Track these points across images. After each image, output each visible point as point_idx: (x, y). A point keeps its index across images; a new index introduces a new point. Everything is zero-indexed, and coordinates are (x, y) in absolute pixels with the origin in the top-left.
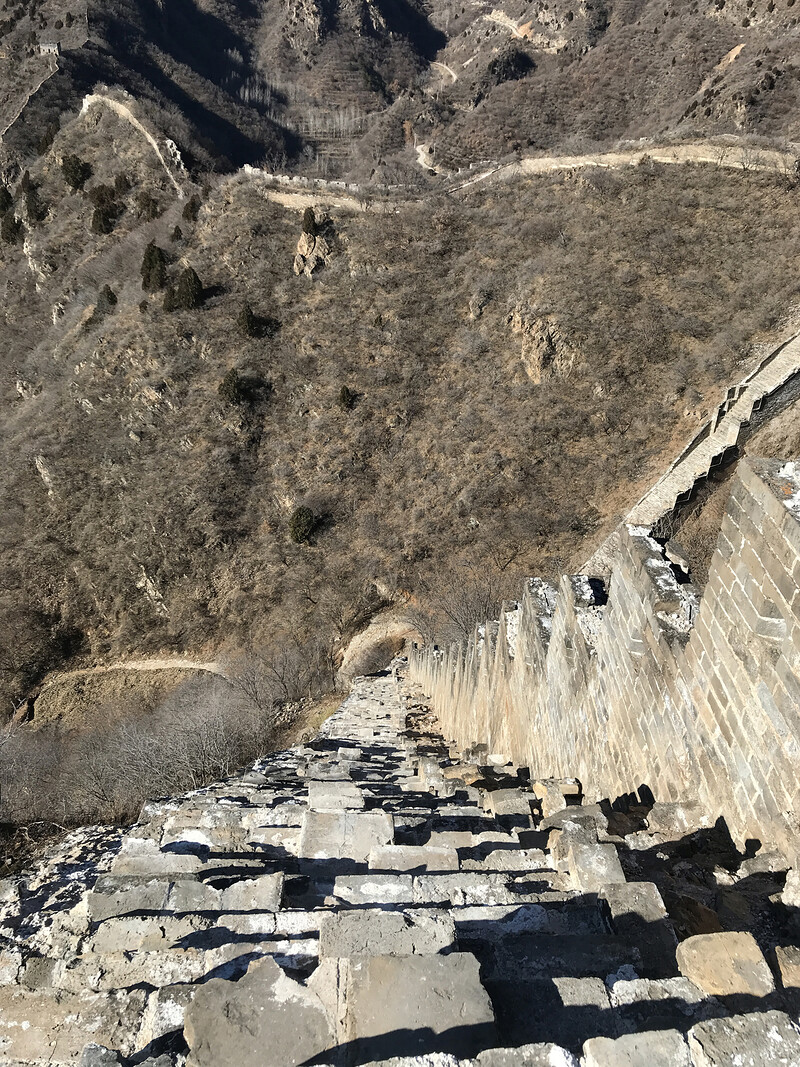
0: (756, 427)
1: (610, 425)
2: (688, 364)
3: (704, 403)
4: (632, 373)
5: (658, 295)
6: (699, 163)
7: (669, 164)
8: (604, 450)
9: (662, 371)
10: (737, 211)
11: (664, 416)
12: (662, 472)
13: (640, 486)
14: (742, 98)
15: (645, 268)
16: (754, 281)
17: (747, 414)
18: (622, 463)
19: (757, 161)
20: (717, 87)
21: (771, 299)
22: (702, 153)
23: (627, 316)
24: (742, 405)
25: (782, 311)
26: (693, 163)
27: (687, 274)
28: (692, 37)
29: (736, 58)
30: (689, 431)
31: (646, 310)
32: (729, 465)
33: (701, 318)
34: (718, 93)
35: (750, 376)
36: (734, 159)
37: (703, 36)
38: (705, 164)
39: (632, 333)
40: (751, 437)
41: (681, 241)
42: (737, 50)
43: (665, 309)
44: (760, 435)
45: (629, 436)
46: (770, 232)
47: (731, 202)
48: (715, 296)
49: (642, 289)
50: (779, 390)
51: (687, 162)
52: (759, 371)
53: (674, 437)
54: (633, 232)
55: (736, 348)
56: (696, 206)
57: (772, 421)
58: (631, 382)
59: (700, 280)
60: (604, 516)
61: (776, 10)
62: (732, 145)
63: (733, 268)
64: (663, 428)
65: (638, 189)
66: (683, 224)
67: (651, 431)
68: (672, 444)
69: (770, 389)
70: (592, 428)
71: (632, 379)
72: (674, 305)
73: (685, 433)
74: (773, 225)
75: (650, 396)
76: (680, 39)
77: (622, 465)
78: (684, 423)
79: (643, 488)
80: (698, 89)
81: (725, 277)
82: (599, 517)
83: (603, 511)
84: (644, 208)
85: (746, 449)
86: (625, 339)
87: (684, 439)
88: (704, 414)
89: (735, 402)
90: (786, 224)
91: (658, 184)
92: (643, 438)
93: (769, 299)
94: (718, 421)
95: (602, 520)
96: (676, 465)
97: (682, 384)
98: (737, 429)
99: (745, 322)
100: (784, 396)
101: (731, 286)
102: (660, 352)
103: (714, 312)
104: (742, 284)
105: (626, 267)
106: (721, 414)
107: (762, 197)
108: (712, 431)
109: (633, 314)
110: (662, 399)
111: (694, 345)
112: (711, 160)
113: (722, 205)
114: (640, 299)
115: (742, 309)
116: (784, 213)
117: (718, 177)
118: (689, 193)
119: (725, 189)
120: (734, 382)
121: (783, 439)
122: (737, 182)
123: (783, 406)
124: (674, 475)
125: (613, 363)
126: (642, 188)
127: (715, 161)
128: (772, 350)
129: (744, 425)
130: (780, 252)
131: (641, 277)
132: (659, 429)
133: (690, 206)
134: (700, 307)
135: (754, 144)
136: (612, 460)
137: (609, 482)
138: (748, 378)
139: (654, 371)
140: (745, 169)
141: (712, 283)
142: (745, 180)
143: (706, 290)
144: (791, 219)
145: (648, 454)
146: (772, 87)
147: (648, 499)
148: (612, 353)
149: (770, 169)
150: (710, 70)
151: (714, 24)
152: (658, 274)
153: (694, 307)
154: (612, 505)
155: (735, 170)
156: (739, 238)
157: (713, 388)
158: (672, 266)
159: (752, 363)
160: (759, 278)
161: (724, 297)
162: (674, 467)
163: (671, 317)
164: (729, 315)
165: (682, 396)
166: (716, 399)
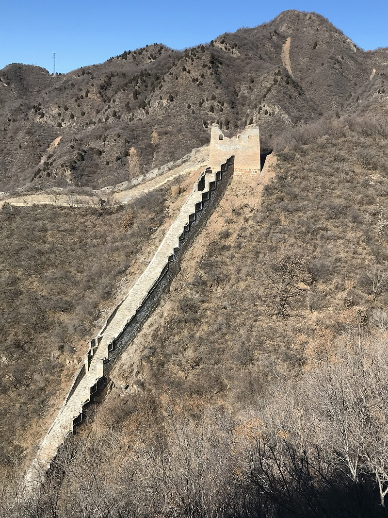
0: (113, 361)
1: (18, 382)
2: (62, 330)
3: (78, 353)
4: (26, 343)
5: (32, 289)
6: (42, 205)
7: (23, 207)
8: (17, 401)
9: (46, 337)
10: (72, 231)
11: (54, 368)
12: (60, 406)
13: (48, 420)
14: (67, 166)
15: (19, 273)
16: (92, 271)
17: (106, 354)
18: (31, 407)
19: (77, 202)
20: (50, 161)
21: (105, 280)
22: (42, 199)
23: (14, 305)
24: (102, 349)
25: (113, 286)
26: (38, 205)
27: (50, 273)
28: (29, 133)
29: (58, 144)
30: (72, 374)
31: (26, 300)
32: (102, 390)
33: (64, 299)
34: (52, 164)
35: (102, 330)
36: (63, 201)
37: (35, 132)
38: (45, 206)
39: (19, 316)
40: (112, 369)
41: (40, 253)
42: (58, 140)
43: (39, 297)
44: (117, 366)
45: (32, 387)
46: (94, 241)
47: (67, 226)
48: (70, 284)
49: (21, 286)
50: (122, 335)
51: (34, 205)
52: (107, 326)
53: (63, 380)
54: (7, 251)
55: (91, 314)
56: (46, 230)
57: (123, 355)
58: (26, 349)
59: (58, 275)
60: (26, 449)
61: (75, 118)
62: (60, 194)
63: (78, 265)
64: (54, 376)
65: (5, 223)
66: (40, 242)
67: (47, 380)
68: (63, 385)
69: (116, 336)
70: (4, 387)
71: (26, 347)
72: (45, 293)
73: (69, 376)
74: (96, 237)
75: (41, 356)
76: (21, 134)
77: (31, 409)
78: (68, 369)
79: (50, 421)
80: (39, 162)
81: (74, 271)
82: (22, 451)
83: (24, 445)
84: (11, 235)
85: (111, 377)
86: (16, 321)
87: (70, 380)
88: (79, 361)
89: (97, 348)
90: (102, 236)
91: (18, 219)
92: (42, 386)
93: (103, 280)
94: (89, 363)
95: (25, 452)
96: (68, 399)
97: (61, 344)
98: (102, 366)
99: (92, 297)
100: (126, 338)
101: (79, 277)
102: (42, 325)
103: (71, 294)
104: (85, 274)
105: (7, 274)
106: (90, 358)
107: (85, 222)
108: (87, 371)
109: (18, 303)
110: (50, 357)
111: (64, 317)
112: (49, 203)
113: (62, 229)
114: (21, 293)
115: (89, 289)
116: (100, 230)
117: (55, 213)
118: (40, 223)
119: (62, 219)
120: (94, 336)
121: (132, 365)
122: (68, 214)
123: (126, 344)
124: (68, 406)
125: (10, 339)
126: (7, 223)
127: (52, 203)
128: (112, 311)
129: (106, 362)
130: (103, 252)
131: (18, 278)
132: (52, 377)
133: (41, 231)
134: (63, 292)
135: (73, 192)
136: (24, 407)
137: (24, 423)
138: (101, 331)
139: (41, 338)
140: (71, 207)
141: (66, 276)
142: (73, 213)
143: (64, 281)
144: (105, 233)
145: (48, 396)
146: (83, 159)
147: (54, 428)
148: (9, 332)
149: (85, 206)
150: (44, 151)
151: (40, 126)
152: (30, 275)
153: (58, 293)
154: (30, 440)
155: (65, 208)
156: (77, 246)
157: (82, 342)
158: (39, 269)
159: (102, 321)
160: (95, 269)
161: (76, 283)
162: (67, 401)
163: (44, 302)
164: (81, 294)
165: (62, 352)
166: (85, 349)
